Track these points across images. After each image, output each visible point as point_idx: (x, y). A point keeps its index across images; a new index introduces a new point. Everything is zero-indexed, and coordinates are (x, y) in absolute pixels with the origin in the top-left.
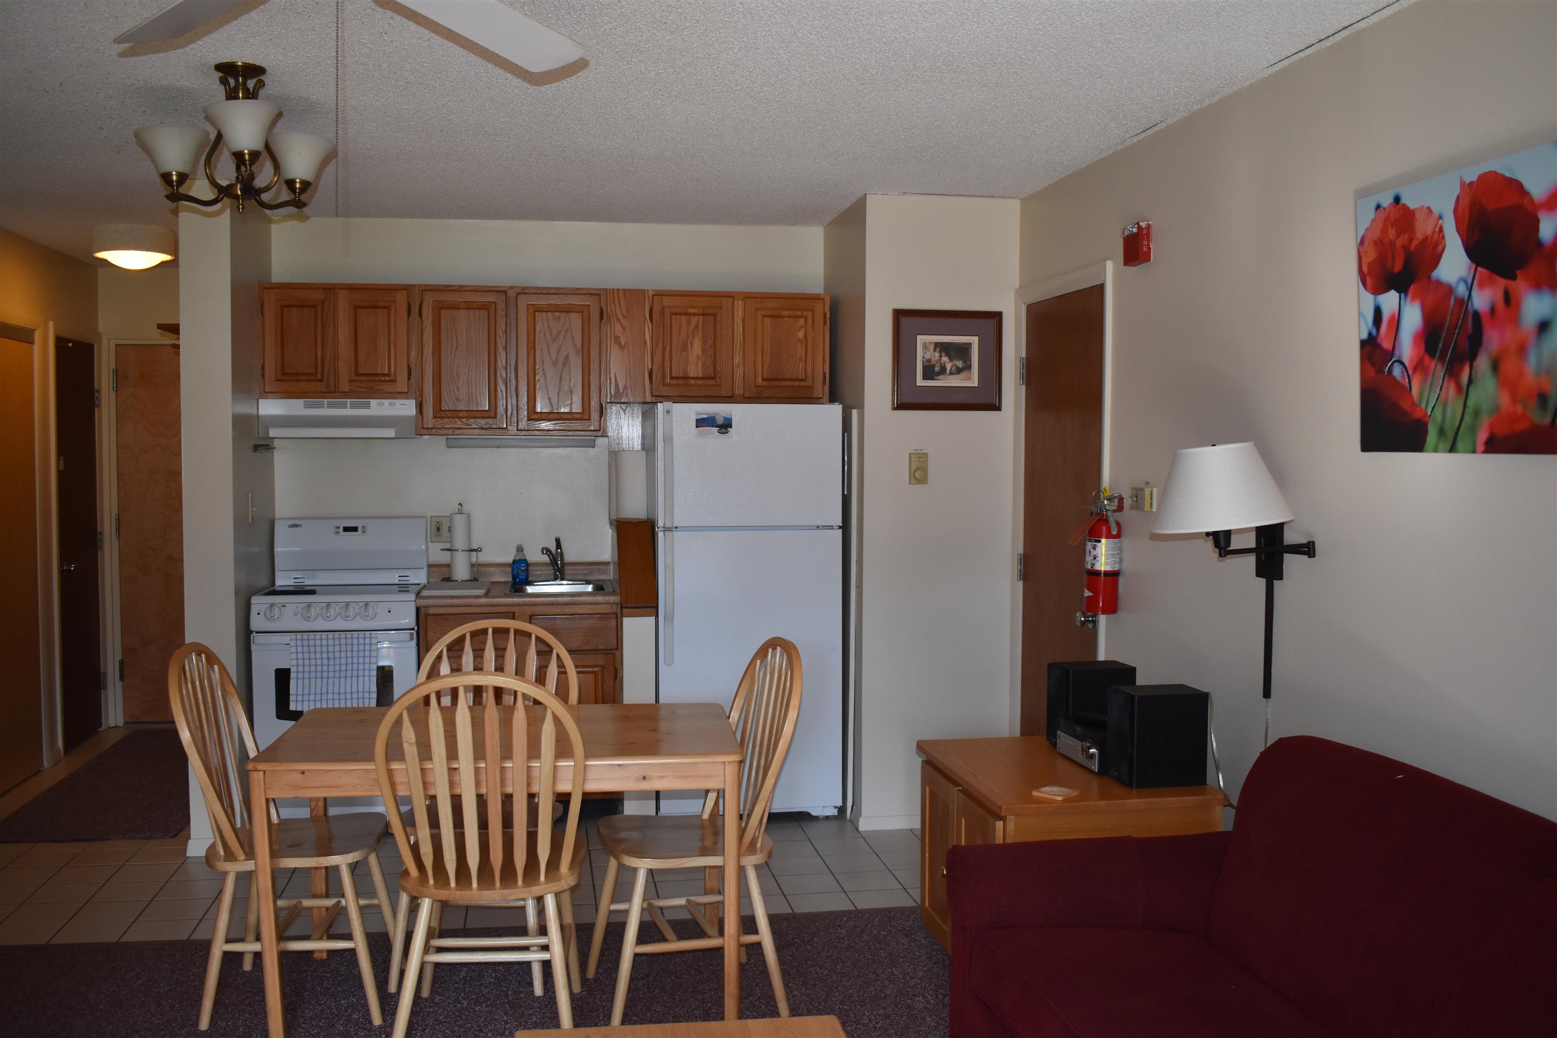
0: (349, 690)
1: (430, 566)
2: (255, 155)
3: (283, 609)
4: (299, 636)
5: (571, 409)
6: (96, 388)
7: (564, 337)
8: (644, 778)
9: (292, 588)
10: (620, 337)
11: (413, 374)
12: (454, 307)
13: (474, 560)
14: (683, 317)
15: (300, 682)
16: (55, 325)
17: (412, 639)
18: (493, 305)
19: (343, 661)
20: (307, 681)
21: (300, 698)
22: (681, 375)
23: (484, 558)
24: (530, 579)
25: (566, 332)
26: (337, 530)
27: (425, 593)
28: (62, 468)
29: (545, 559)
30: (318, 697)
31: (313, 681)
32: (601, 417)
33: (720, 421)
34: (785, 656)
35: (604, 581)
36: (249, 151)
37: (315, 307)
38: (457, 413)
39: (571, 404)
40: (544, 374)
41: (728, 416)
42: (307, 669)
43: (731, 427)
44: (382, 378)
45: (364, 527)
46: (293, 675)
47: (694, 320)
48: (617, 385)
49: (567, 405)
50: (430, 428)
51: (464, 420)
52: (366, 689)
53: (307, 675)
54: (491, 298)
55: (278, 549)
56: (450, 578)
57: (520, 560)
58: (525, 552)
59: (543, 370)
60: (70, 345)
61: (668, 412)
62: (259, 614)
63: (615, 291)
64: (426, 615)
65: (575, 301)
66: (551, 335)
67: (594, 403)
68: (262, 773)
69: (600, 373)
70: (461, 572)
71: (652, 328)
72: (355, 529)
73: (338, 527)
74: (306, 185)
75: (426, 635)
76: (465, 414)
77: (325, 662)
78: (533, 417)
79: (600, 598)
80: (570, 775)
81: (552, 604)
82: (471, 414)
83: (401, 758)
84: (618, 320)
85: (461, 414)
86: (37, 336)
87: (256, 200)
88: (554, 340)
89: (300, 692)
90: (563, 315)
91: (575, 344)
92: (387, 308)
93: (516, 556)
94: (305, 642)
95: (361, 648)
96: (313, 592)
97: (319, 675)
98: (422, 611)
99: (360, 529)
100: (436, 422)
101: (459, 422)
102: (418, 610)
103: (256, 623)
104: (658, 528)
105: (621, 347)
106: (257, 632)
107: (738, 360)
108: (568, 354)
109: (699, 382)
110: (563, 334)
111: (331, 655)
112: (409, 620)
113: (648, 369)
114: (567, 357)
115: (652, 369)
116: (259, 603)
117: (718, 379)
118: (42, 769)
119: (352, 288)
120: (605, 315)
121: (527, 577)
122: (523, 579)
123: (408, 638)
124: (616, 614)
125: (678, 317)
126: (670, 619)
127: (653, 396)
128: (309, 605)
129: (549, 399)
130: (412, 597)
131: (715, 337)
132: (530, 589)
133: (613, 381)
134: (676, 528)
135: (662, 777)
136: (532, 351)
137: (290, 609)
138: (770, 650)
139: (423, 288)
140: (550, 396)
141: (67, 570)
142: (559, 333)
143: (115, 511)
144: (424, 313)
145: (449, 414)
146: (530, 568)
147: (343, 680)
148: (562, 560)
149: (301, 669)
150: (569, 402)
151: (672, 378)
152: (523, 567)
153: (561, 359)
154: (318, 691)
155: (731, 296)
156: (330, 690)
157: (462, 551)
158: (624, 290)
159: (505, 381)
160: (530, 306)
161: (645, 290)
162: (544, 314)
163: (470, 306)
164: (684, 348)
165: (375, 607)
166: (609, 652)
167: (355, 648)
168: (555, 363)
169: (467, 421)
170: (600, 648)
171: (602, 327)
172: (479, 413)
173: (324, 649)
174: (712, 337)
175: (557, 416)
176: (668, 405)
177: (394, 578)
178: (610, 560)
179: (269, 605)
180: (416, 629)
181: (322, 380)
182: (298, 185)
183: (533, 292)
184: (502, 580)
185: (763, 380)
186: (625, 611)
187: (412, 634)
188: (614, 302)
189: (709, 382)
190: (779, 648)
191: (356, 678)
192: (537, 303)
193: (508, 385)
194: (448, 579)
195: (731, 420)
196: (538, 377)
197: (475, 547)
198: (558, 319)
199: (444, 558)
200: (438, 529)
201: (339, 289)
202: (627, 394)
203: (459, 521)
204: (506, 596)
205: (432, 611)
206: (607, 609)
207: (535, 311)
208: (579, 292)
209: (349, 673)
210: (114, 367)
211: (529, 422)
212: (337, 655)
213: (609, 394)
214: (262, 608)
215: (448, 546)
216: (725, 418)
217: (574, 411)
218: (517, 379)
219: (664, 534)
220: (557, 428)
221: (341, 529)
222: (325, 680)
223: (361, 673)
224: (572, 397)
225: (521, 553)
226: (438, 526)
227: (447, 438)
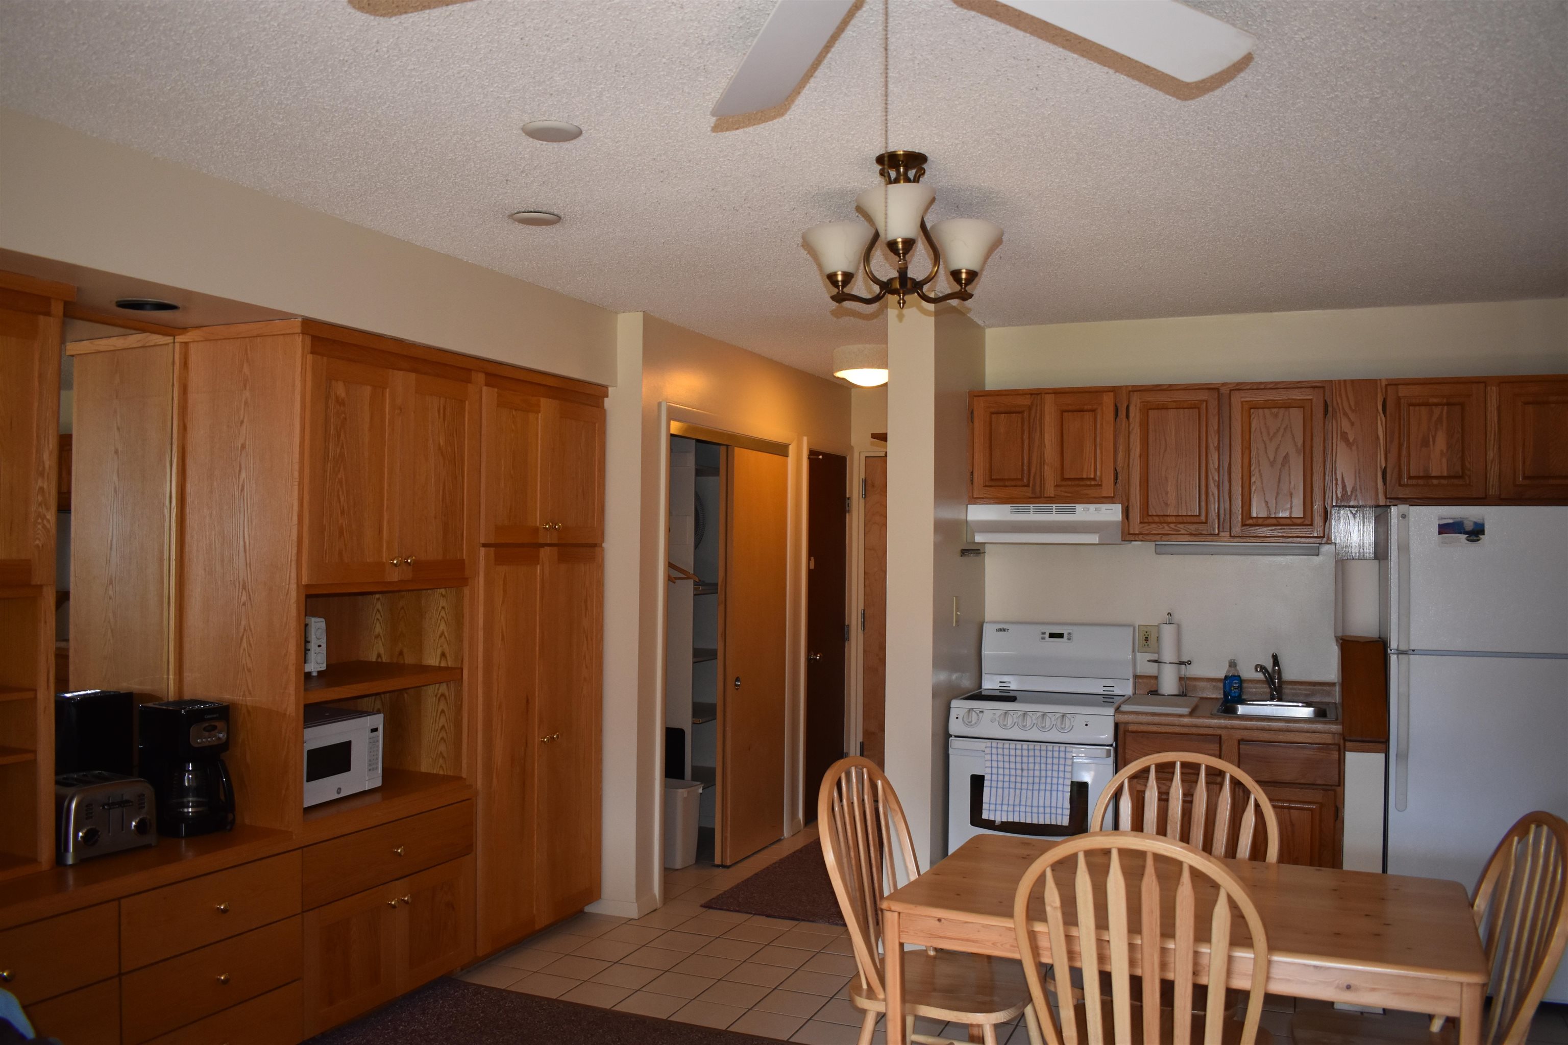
0: (1041, 804)
1: (1136, 677)
2: (909, 244)
3: (981, 714)
4: (994, 743)
5: (1291, 513)
6: (847, 496)
7: (1283, 436)
8: (1349, 987)
9: (998, 693)
10: (1347, 433)
11: (1120, 478)
12: (1164, 407)
13: (1183, 673)
14: (1423, 408)
15: (994, 790)
16: (808, 439)
17: (1108, 756)
18: (1205, 403)
19: (1037, 773)
20: (1000, 791)
21: (992, 807)
22: (1421, 474)
23: (1194, 671)
24: (1244, 697)
25: (1285, 429)
26: (1043, 636)
27: (1125, 708)
28: (812, 567)
29: (1260, 676)
30: (1011, 808)
31: (1006, 791)
32: (1325, 522)
33: (1469, 526)
34: (1554, 841)
35: (1328, 704)
36: (902, 239)
37: (1021, 412)
38: (1165, 518)
39: (1291, 508)
40: (1261, 476)
41: (1479, 521)
42: (1001, 778)
43: (1484, 534)
44: (1088, 483)
45: (1069, 634)
46: (986, 783)
47: (1437, 411)
48: (1344, 487)
49: (1285, 510)
50: (1136, 534)
51: (1172, 526)
52: (1060, 805)
53: (1000, 784)
54: (1203, 396)
55: (985, 652)
56: (1157, 691)
57: (1233, 676)
58: (1238, 668)
59: (1260, 471)
60: (821, 457)
61: (1404, 516)
62: (957, 718)
63: (1342, 384)
64: (1126, 731)
65: (1296, 395)
66: (1269, 434)
67: (1318, 506)
68: (896, 914)
69: (1325, 474)
70: (1169, 684)
71: (1386, 421)
72: (1061, 636)
73: (1044, 633)
74: (973, 275)
75: (1124, 752)
76: (1173, 519)
77: (1019, 772)
78: (1248, 522)
79: (1319, 727)
80: (1249, 968)
81: (1263, 729)
82: (1180, 519)
83: (1044, 919)
84: (1346, 414)
85: (1169, 519)
86: (792, 450)
87: (918, 294)
88: (1271, 440)
89: (993, 801)
90: (1282, 411)
91: (1295, 442)
92: (1093, 411)
93: (1228, 671)
94: (1000, 751)
95: (1056, 761)
96: (1012, 699)
97: (1012, 785)
98: (1121, 728)
99: (1065, 636)
100: (1143, 527)
101: (1167, 528)
102: (1117, 725)
103: (955, 727)
104: (1391, 650)
105: (1349, 444)
106: (956, 736)
107: (1492, 455)
108: (1287, 453)
109: (1444, 482)
110: (1282, 430)
111: (1025, 766)
112: (1107, 736)
113: (1381, 467)
114: (1286, 457)
115: (1385, 468)
116: (958, 707)
117: (1467, 478)
118: (783, 838)
119: (1058, 392)
120: (1330, 409)
121: (1240, 695)
122: (1235, 697)
123: (1104, 755)
124: (1339, 745)
125: (1417, 408)
126: (1403, 756)
127: (1387, 498)
128: (1006, 713)
129: (1267, 502)
130: (1111, 711)
131: (1463, 429)
132: (1241, 709)
133: (1339, 482)
134: (1413, 651)
135: (1373, 990)
136: (1247, 451)
137: (988, 715)
138: (1533, 827)
139: (1130, 389)
140: (1267, 500)
141: (813, 659)
142: (1278, 430)
143: (861, 607)
144: (1132, 415)
145: (1156, 519)
146: (1245, 685)
147: (1036, 793)
148: (1280, 678)
149: (994, 777)
150: (1288, 506)
151: (1410, 478)
152: (1236, 683)
153: (1280, 460)
154: (1011, 802)
155: (1482, 382)
156: (1023, 803)
157: (1171, 663)
158: (1353, 381)
159: (1217, 484)
160: (1244, 403)
161: (1377, 380)
162: (1260, 411)
163: (1179, 406)
164: (1425, 443)
165: (1072, 720)
166: (1329, 788)
167: (1049, 761)
168: (1272, 464)
169: (1176, 526)
170: (1319, 782)
171: (1327, 422)
172: (1188, 518)
173: (1019, 759)
174: (1460, 430)
175: (1274, 521)
176: (1403, 508)
177: (1096, 687)
178: (1336, 680)
179: (967, 710)
180: (1114, 745)
181: (1028, 486)
182: (964, 276)
183: (1248, 387)
184: (1214, 696)
185: (1525, 478)
186: (1348, 744)
187: (1109, 751)
188: (1340, 395)
189: (1456, 481)
190: (1545, 829)
191: (1049, 792)
192: (1251, 399)
193: (1221, 489)
194: (1155, 692)
195: (1483, 525)
196: (1253, 479)
197: (1185, 659)
198: (1276, 416)
199: (1151, 669)
200: (1147, 639)
201: (1046, 393)
202: (1356, 496)
203: (1168, 633)
204: (1212, 716)
205: (1132, 728)
206: (1328, 739)
207: (1251, 408)
208: (1299, 385)
209: (1043, 787)
210: (864, 477)
211: (1243, 528)
212: (1031, 766)
213: (1334, 497)
214: (962, 713)
215: (1155, 657)
216: (1476, 524)
217: (1293, 516)
218: (1230, 481)
219: (1398, 657)
220: (1275, 534)
221: (1047, 635)
222: (1018, 792)
223: (1055, 787)
224: (1291, 501)
225: (1233, 669)
226: (1147, 636)
227: (1156, 545)
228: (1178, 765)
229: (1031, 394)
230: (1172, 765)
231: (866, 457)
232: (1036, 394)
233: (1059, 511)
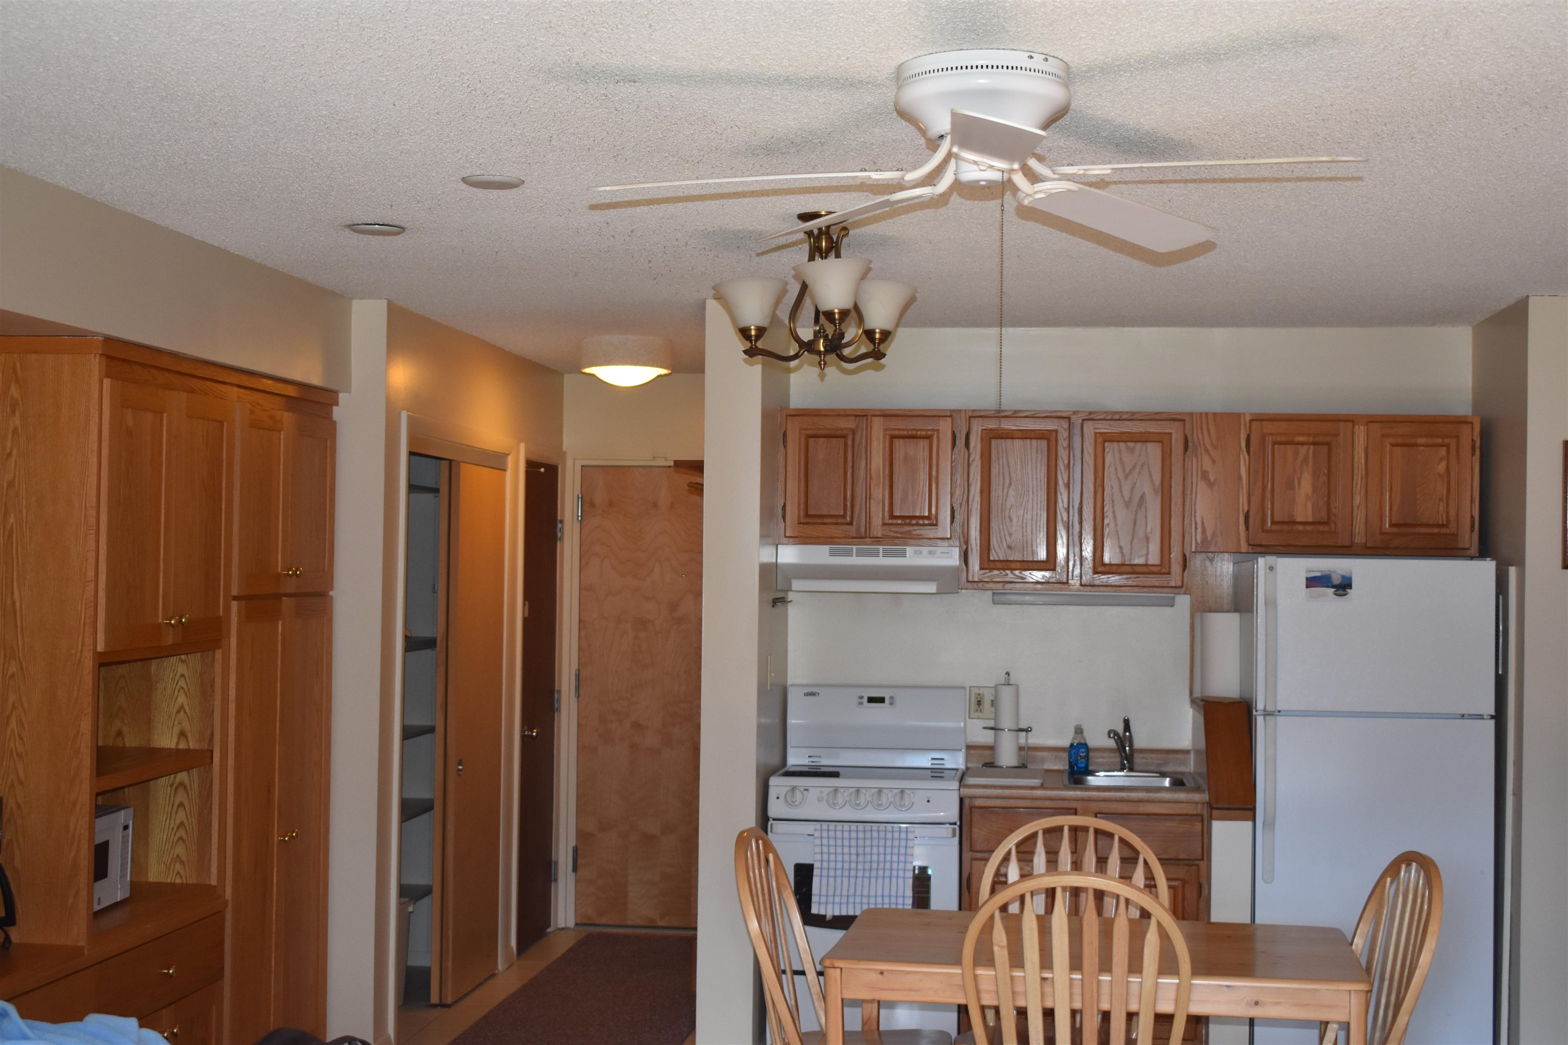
0: (879, 893)
1: (969, 747)
2: (844, 313)
3: (805, 793)
4: (825, 826)
5: (1147, 560)
6: (559, 518)
7: (1139, 473)
8: (1257, 1003)
9: (806, 769)
10: (1208, 472)
11: (957, 516)
12: (1009, 435)
13: (1022, 741)
14: (1289, 446)
15: (824, 880)
16: (526, 448)
17: (954, 835)
18: (1054, 433)
19: (875, 858)
20: (831, 880)
21: (823, 899)
22: (1286, 519)
23: (1034, 740)
24: (1091, 768)
25: (1142, 466)
26: (861, 700)
27: (971, 781)
28: (526, 615)
29: (1112, 743)
30: (844, 900)
31: (839, 880)
32: (1184, 570)
33: (1337, 580)
34: (1422, 874)
35: (1183, 773)
36: (839, 310)
37: (844, 437)
38: (1008, 563)
39: (1147, 554)
40: (1115, 517)
41: (1347, 575)
42: (832, 865)
43: (1351, 588)
44: (921, 522)
45: (892, 698)
46: (816, 872)
47: (1303, 450)
48: (1204, 532)
49: (1142, 556)
50: (975, 582)
51: (1017, 572)
52: (900, 893)
53: (832, 873)
54: (1049, 425)
55: (792, 721)
56: (993, 763)
57: (1079, 744)
58: (1085, 734)
59: (1114, 512)
60: (542, 470)
61: (1271, 568)
62: (778, 798)
63: (1204, 416)
64: (971, 808)
65: (1152, 427)
66: (1124, 470)
67: (1176, 555)
68: (839, 970)
69: (1184, 517)
70: (1007, 757)
71: (1249, 460)
72: (881, 700)
73: (861, 697)
74: (886, 335)
75: (971, 831)
76: (1018, 565)
77: (854, 858)
78: (1099, 569)
79: (1182, 796)
80: (1172, 995)
81: (1122, 800)
82: (1026, 565)
83: (990, 962)
84: (1206, 450)
85: (1013, 566)
86: (510, 460)
87: (837, 355)
88: (1126, 477)
89: (824, 892)
90: (1139, 445)
91: (1152, 481)
92: (929, 437)
93: (1074, 738)
94: (832, 834)
95: (896, 843)
96: (835, 775)
97: (846, 873)
98: (967, 801)
99: (887, 700)
100: (984, 574)
101: (1010, 575)
102: (961, 800)
103: (775, 809)
104: (1256, 711)
105: (1211, 485)
106: (774, 820)
107: (1358, 499)
108: (1144, 494)
109: (1309, 528)
110: (1138, 467)
111: (861, 850)
112: (951, 812)
113: (1243, 511)
114: (1142, 497)
115: (1248, 512)
116: (778, 785)
117: (1333, 526)
118: (497, 972)
119: (887, 415)
120: (1190, 444)
121: (1087, 766)
122: (1082, 768)
123: (950, 834)
124: (1202, 816)
125: (1282, 446)
126: (1270, 824)
127: (1249, 545)
128: (836, 790)
129: (1121, 548)
130: (955, 785)
131: (1329, 471)
132: (1092, 780)
133: (1199, 526)
134: (1279, 711)
135: (1278, 1003)
136: (1100, 490)
137: (813, 794)
138: (1403, 866)
139: (970, 414)
140: (1122, 545)
141: (528, 736)
142: (1134, 467)
143: (575, 665)
144: (972, 445)
145: (999, 565)
146: (1091, 754)
147: (873, 880)
148: (1131, 746)
149: (825, 865)
150: (1144, 552)
151: (1273, 523)
152: (1083, 752)
153: (1136, 499)
154: (845, 893)
155: (1351, 420)
156: (859, 893)
157: (1009, 730)
158: (1215, 414)
159: (1066, 525)
160: (1098, 435)
161: (1240, 414)
162: (1115, 444)
163: (1026, 435)
164: (1290, 485)
165: (912, 795)
166: (1190, 862)
167: (889, 843)
168: (1127, 504)
169: (1021, 573)
170: (1181, 857)
171: (1186, 459)
172: (1034, 564)
173: (853, 843)
174: (1326, 472)
175: (1129, 569)
176: (1271, 559)
177: (923, 760)
178: (1190, 748)
179: (790, 788)
180: (958, 823)
181: (851, 523)
182: (877, 336)
183: (1102, 417)
184: (1056, 768)
185: (1391, 525)
186: (1215, 812)
187: (954, 830)
188: (1202, 429)
189: (1321, 528)
190: (1414, 864)
191: (889, 879)
192: (1105, 431)
193: (1071, 530)
194: (990, 765)
195: (1350, 579)
196: (1106, 521)
197: (1023, 725)
198: (1132, 451)
199: (986, 738)
200: (979, 703)
201: (873, 416)
202: (1216, 542)
203: (1006, 694)
204: (1066, 788)
205: (978, 803)
206: (1190, 810)
207: (1105, 441)
208: (1157, 417)
209: (881, 873)
210: (579, 492)
211: (1095, 576)
212: (868, 850)
213: (1194, 542)
214: (783, 791)
215: (991, 724)
216: (1343, 577)
217: (1150, 562)
218: (1081, 523)
219: (1265, 719)
220: (1130, 583)
221: (865, 700)
222: (852, 880)
223: (894, 873)
224: (1148, 547)
225: (1080, 736)
226: (979, 699)
227: (993, 593)
228: (1066, 829)
229: (856, 416)
230: (1060, 829)
231: (582, 466)
232: (863, 416)
233: (886, 554)
